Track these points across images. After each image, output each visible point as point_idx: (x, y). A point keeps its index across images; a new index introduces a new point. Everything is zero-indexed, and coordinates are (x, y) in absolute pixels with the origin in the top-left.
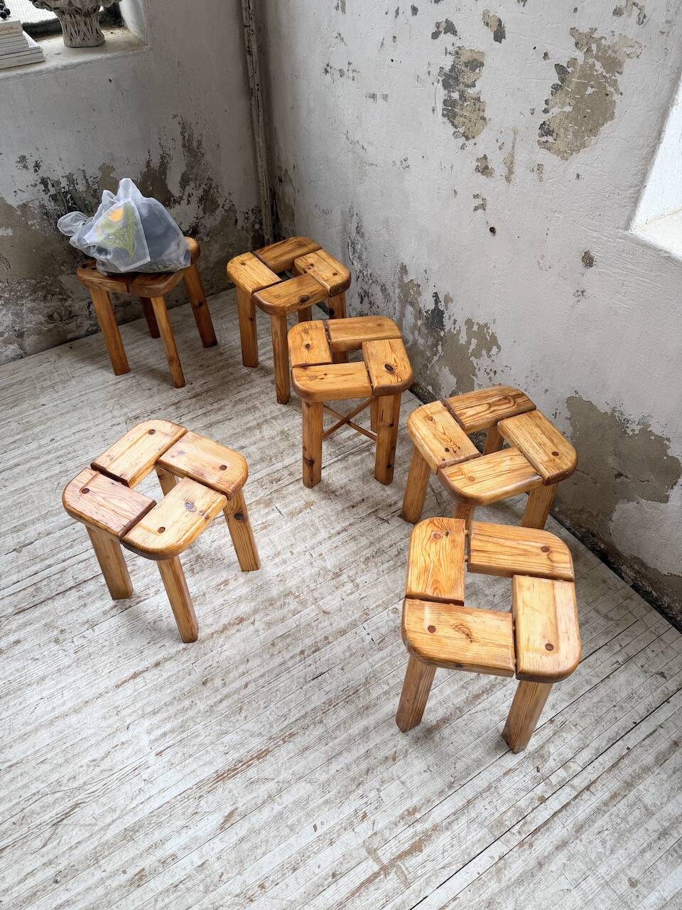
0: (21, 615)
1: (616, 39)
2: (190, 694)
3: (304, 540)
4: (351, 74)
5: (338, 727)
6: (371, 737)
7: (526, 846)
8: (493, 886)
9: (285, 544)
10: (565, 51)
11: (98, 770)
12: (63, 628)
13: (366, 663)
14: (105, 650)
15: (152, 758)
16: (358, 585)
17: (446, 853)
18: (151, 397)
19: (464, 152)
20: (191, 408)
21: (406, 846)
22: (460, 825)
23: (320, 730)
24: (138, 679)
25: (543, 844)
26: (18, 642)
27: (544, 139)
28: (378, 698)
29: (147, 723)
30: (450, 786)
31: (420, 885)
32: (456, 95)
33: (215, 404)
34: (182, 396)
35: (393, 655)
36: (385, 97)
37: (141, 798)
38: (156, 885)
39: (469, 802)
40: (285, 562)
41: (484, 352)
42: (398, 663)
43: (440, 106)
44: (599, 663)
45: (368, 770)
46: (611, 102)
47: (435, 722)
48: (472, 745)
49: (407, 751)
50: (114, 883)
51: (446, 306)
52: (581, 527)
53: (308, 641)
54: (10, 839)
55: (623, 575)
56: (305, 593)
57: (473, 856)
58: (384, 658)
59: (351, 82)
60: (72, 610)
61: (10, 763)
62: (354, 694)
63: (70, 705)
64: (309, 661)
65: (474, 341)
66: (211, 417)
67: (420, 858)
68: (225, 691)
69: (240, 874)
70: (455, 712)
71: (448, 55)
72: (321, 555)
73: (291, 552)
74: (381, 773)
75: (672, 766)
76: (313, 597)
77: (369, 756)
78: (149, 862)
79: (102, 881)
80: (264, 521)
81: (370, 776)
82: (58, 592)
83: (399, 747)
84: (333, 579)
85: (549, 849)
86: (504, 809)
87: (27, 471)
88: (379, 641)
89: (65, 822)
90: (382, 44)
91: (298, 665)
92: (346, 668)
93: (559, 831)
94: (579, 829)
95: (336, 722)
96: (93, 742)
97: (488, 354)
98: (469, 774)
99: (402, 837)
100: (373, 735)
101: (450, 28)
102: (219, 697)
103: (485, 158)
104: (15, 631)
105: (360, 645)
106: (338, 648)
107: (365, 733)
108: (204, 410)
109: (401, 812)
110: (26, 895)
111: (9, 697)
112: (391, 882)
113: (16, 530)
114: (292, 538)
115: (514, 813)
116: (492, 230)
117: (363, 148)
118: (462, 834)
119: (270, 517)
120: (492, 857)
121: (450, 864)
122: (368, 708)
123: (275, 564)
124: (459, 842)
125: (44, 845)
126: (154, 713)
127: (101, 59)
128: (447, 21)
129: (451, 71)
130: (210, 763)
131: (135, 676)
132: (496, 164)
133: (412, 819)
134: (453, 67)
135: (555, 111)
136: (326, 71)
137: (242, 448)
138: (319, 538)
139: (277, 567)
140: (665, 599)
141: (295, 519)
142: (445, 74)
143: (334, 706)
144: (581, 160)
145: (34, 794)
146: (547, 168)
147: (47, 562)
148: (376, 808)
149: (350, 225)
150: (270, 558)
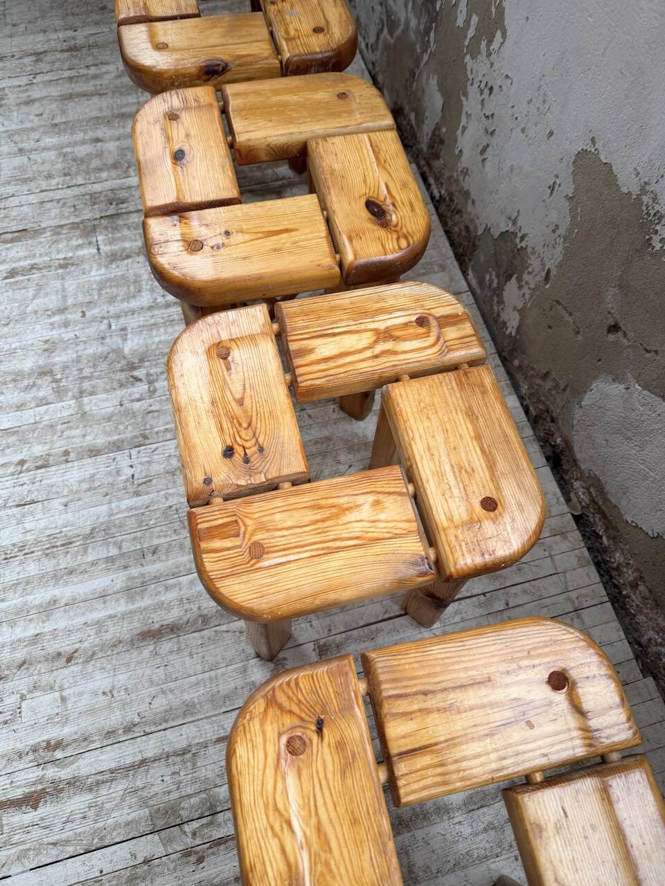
3: (112, 300)
5: (15, 586)
6: (53, 617)
7: (193, 859)
9: (81, 298)
13: (105, 508)
16: (155, 391)
17: (69, 825)
18: (11, 36)
20: (57, 65)
21: (18, 793)
22: (111, 791)
30: (128, 730)
31: (8, 857)
33: (92, 68)
34: (53, 44)
35: (151, 508)
39: (143, 762)
40: (66, 324)
41: (483, 45)
42: (152, 522)
44: (457, 619)
45: (24, 662)
47: (157, 626)
48: (193, 679)
49: (94, 654)
52: (540, 401)
53: (38, 450)
55: (572, 495)
56: (71, 379)
57: (107, 842)
58: (136, 508)
62: (63, 545)
64: (25, 478)
65: (475, 19)
66: (77, 85)
67: (29, 816)
70: (196, 620)
72: (124, 329)
73: (83, 312)
74: (40, 674)
75: (488, 819)
76: (80, 388)
77: (36, 643)
80: (70, 255)
81: (23, 672)
83: (86, 644)
84: (122, 370)
85: (226, 875)
86: (189, 791)
88: (140, 481)
91: (6, 479)
92: (72, 505)
95: (15, 576)
97: (488, 49)
98: (166, 721)
99: (21, 778)
100: (58, 614)
105: (110, 480)
106: (75, 473)
107: (48, 608)
108: (73, 73)
109: (37, 741)
114: (95, 293)
115: (203, 802)
118: (108, 806)
119: (80, 253)
120: (134, 856)
121: (67, 842)
122: (71, 573)
123: (52, 324)
124: (97, 816)
133: (48, 756)
137: (97, 140)
138: (134, 304)
139: (54, 328)
140: (618, 555)
141: (114, 266)
143: (26, 554)
148: (5, 722)
150: (49, 313)
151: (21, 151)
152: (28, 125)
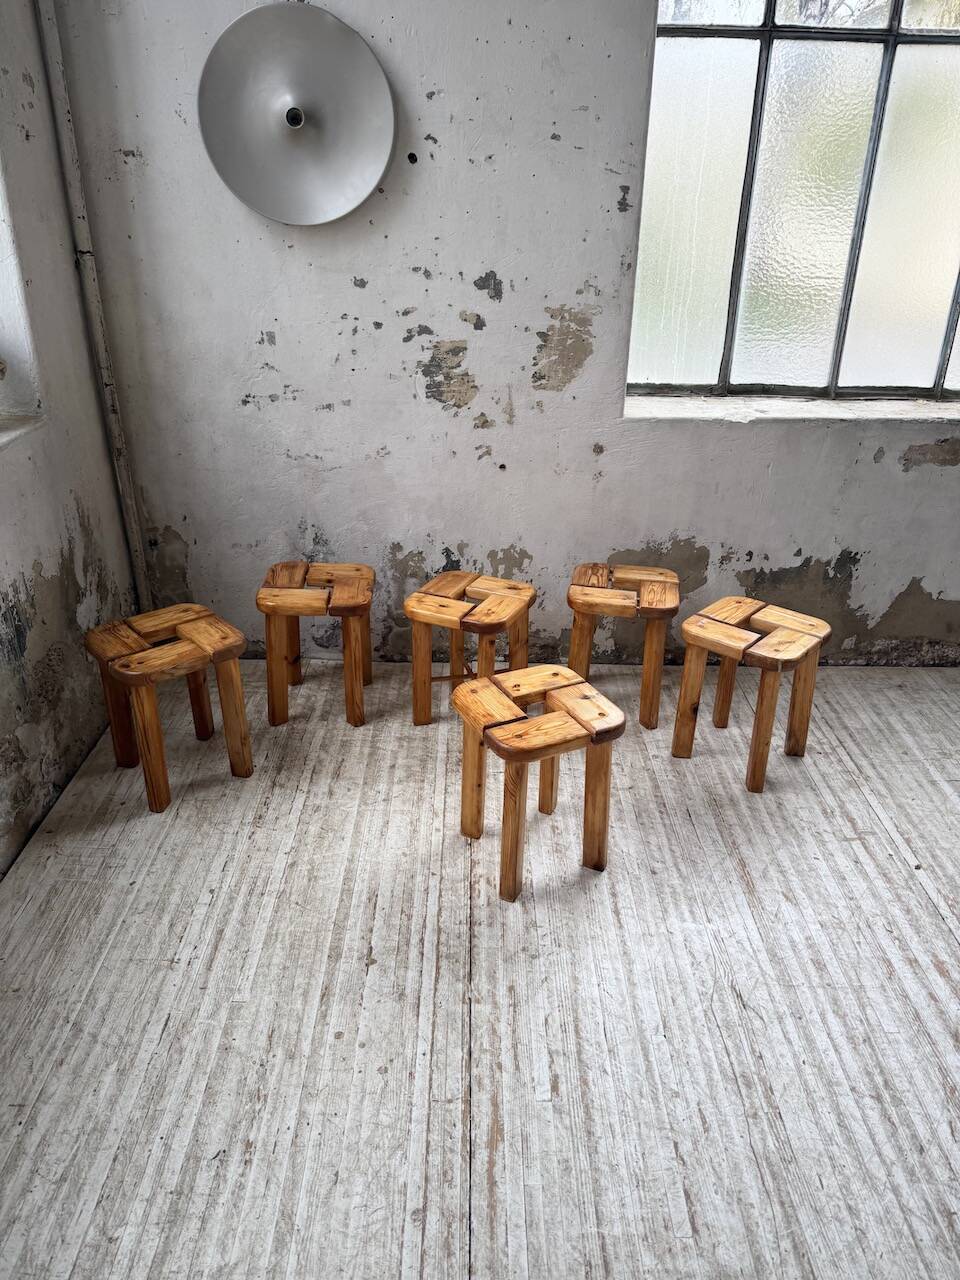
0: (476, 979)
1: (582, 307)
2: (659, 886)
4: (290, 395)
5: (740, 819)
6: (757, 808)
7: (869, 778)
8: (889, 800)
10: (543, 323)
11: (704, 964)
12: (521, 947)
13: (692, 786)
14: (571, 923)
15: (710, 926)
18: (238, 798)
19: (459, 418)
20: (293, 778)
21: (849, 824)
22: (843, 797)
23: (738, 830)
24: (622, 911)
25: (870, 772)
26: (511, 989)
27: (539, 383)
28: (727, 793)
29: (673, 920)
30: (814, 790)
31: (877, 829)
32: (440, 378)
33: (307, 763)
34: (266, 777)
36: (348, 403)
37: (747, 944)
38: (827, 954)
39: (828, 787)
41: (515, 571)
43: (422, 392)
45: (783, 818)
46: (588, 344)
49: (778, 797)
50: (816, 980)
51: (462, 554)
53: (652, 806)
54: (745, 1042)
57: (867, 801)
59: (291, 402)
60: (503, 936)
61: (662, 1026)
62: (716, 802)
63: (619, 965)
64: (671, 811)
65: (501, 568)
66: (324, 771)
67: (859, 822)
68: (670, 863)
69: (837, 907)
71: (426, 351)
74: (789, 814)
77: (772, 814)
78: (806, 954)
79: (811, 987)
81: (788, 819)
82: (468, 941)
83: (772, 798)
85: (873, 771)
86: (840, 776)
87: (243, 925)
89: (745, 999)
90: (337, 359)
91: (671, 818)
92: (690, 797)
93: (864, 763)
94: (865, 756)
95: (735, 819)
96: (672, 960)
97: (520, 570)
98: (809, 779)
99: (841, 823)
100: (755, 806)
101: (424, 330)
102: (674, 869)
103: (483, 414)
104: (495, 987)
105: (674, 783)
106: (669, 795)
107: (752, 809)
109: (822, 816)
110: (804, 1042)
111: (580, 1010)
112: (871, 840)
113: (335, 955)
115: (844, 774)
116: (502, 467)
117: (317, 457)
118: (849, 799)
120: (870, 794)
121: (868, 813)
122: (732, 800)
125: (761, 1018)
126: (665, 911)
127: (20, 435)
128: (420, 326)
129: (431, 361)
130: (734, 895)
131: (617, 912)
132: (495, 414)
133: (830, 814)
134: (433, 358)
135: (543, 362)
136: (245, 402)
137: (393, 767)
142: (425, 366)
143: (721, 815)
144: (573, 387)
145: (706, 1015)
146: (545, 402)
147: (415, 940)
148: (814, 826)
149: (302, 541)
151: (384, 800)
152: (358, 795)
